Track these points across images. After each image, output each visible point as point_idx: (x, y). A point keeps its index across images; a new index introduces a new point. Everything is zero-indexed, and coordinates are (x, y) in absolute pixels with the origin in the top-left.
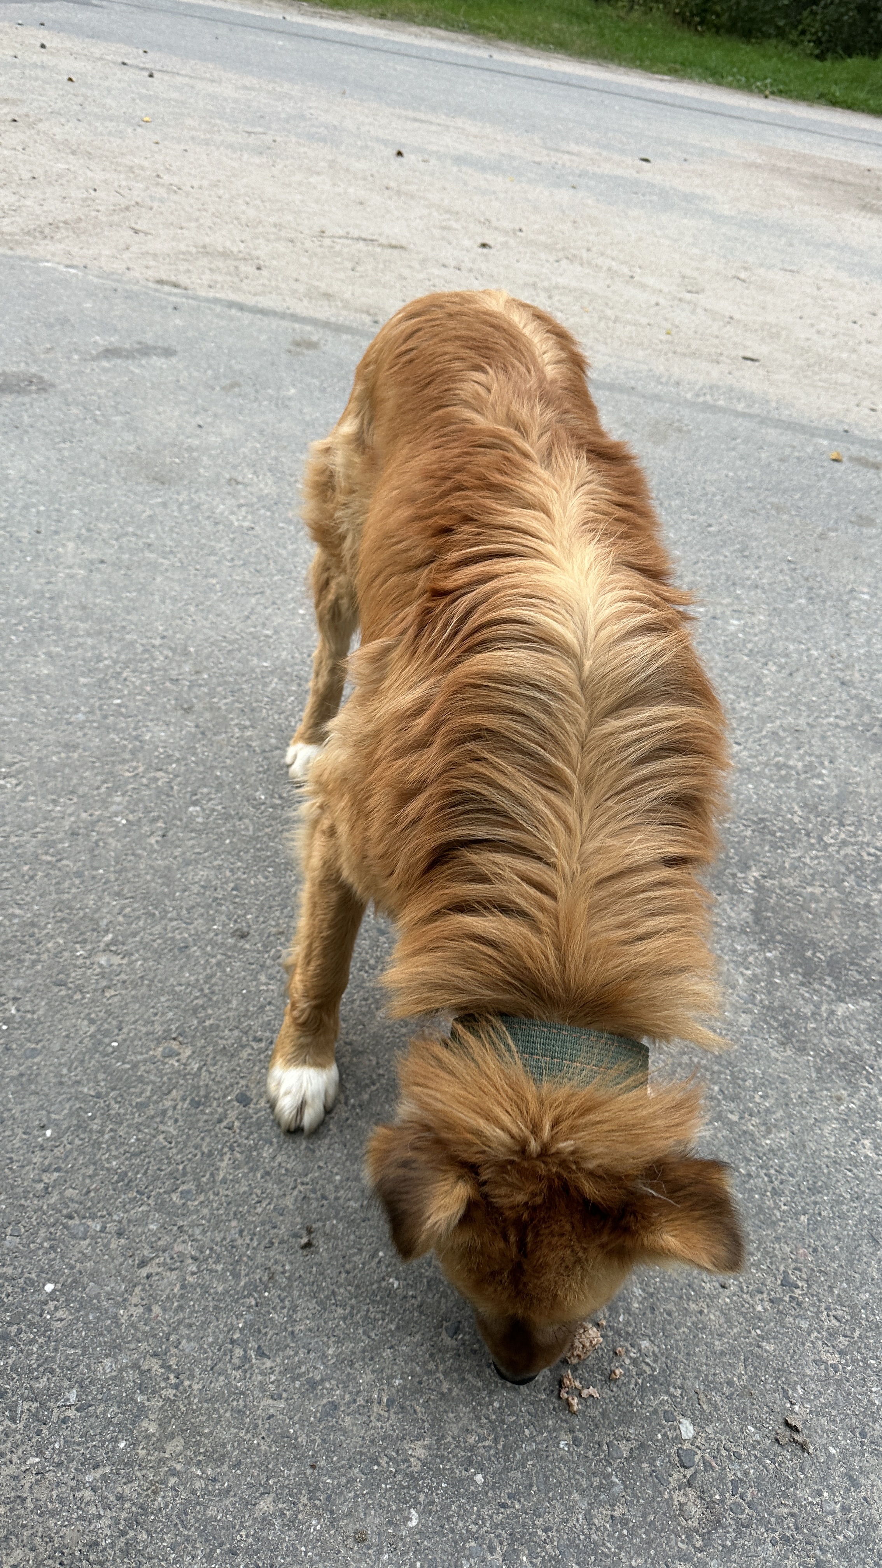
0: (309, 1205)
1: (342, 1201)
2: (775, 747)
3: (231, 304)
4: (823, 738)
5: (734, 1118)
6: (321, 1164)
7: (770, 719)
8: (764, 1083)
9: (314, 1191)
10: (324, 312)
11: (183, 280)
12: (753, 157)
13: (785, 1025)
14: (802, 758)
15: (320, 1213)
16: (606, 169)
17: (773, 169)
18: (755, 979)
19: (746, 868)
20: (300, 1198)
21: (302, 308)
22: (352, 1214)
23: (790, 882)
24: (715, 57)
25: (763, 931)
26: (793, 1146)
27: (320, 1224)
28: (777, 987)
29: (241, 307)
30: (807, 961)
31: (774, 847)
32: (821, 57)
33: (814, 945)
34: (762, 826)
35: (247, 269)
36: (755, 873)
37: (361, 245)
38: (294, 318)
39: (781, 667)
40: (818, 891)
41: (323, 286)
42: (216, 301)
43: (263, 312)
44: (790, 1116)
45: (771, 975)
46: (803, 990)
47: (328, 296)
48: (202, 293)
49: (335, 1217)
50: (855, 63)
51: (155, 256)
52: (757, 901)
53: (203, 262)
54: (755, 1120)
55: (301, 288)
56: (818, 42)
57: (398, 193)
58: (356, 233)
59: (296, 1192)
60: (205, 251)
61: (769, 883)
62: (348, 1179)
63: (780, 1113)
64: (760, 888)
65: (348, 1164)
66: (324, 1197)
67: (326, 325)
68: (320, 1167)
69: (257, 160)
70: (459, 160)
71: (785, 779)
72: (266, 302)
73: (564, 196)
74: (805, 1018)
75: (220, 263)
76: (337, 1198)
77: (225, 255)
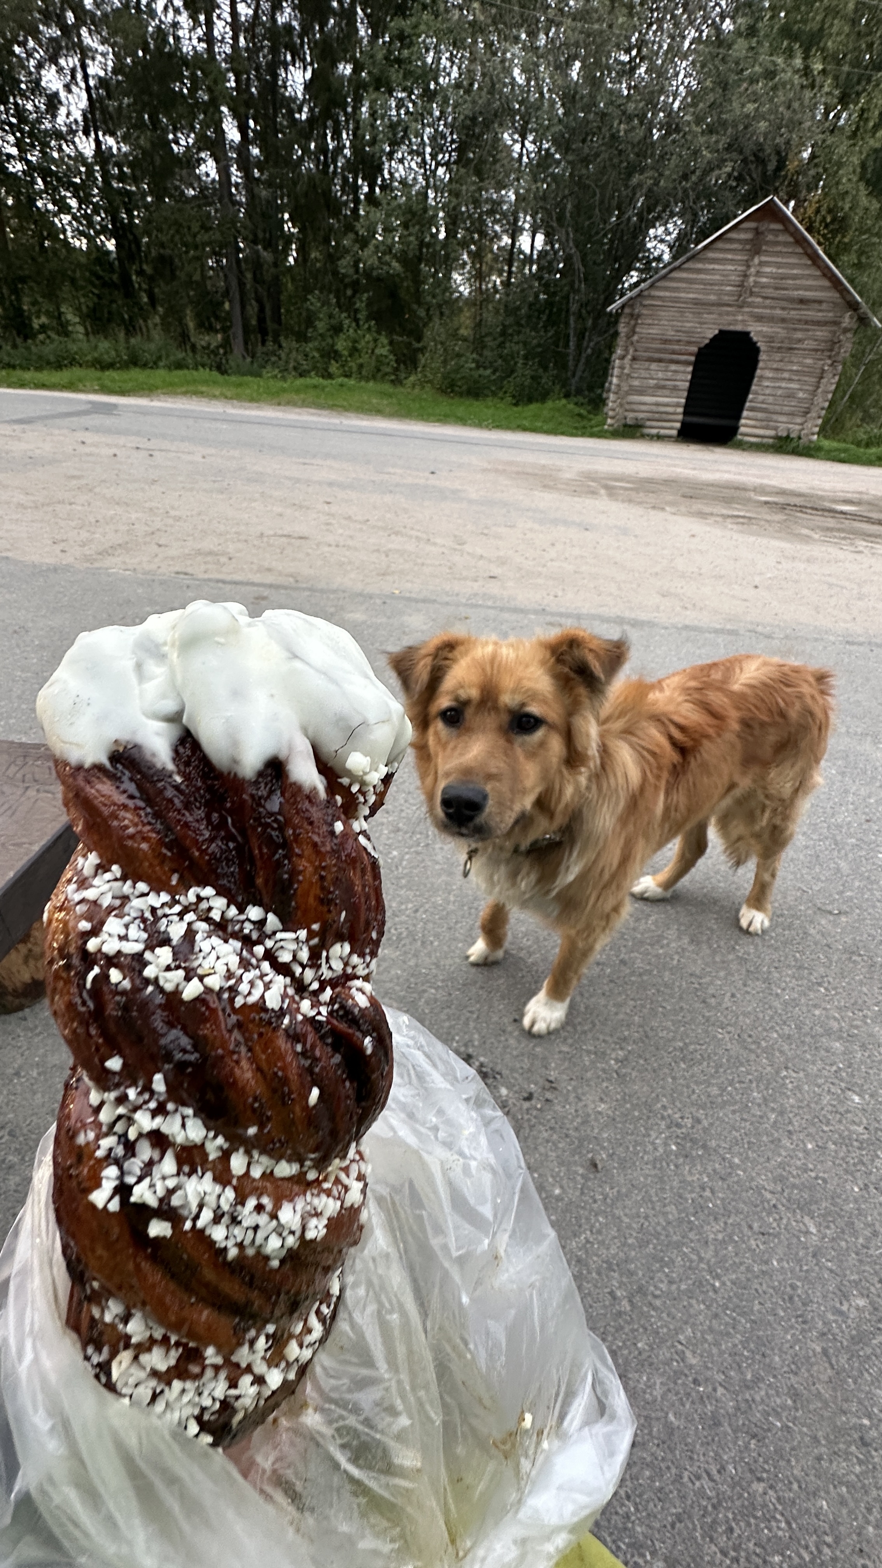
3: (218, 581)
10: (269, 579)
11: (189, 570)
12: (486, 465)
16: (409, 480)
17: (497, 471)
21: (257, 578)
24: (461, 411)
29: (224, 582)
32: (516, 405)
35: (223, 559)
37: (284, 539)
38: (253, 584)
41: (266, 564)
42: (210, 580)
43: (236, 583)
47: (269, 570)
48: (202, 576)
50: (534, 407)
51: (173, 558)
53: (199, 558)
55: (255, 567)
56: (514, 397)
57: (301, 507)
58: (280, 532)
60: (199, 552)
67: (271, 586)
69: (221, 496)
70: (331, 484)
72: (237, 577)
73: (388, 498)
75: (209, 559)
77: (211, 553)
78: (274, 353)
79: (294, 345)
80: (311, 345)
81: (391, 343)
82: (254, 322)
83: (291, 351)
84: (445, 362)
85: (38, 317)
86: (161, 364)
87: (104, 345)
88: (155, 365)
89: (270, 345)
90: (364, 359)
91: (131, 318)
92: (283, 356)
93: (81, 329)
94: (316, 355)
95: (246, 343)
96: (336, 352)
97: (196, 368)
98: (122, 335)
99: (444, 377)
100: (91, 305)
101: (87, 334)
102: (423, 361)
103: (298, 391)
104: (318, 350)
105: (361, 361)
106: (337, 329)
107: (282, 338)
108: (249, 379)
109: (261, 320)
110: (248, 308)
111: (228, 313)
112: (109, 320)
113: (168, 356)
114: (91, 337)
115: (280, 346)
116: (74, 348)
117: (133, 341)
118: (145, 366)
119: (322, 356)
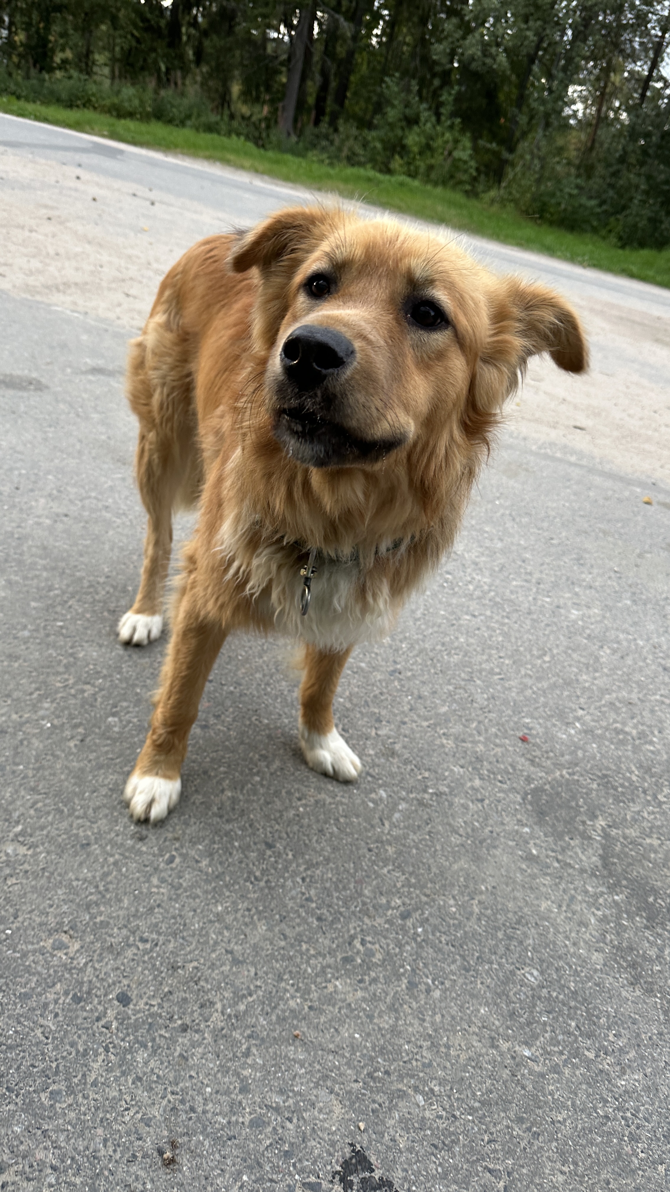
0: (177, 1116)
1: (209, 1115)
2: (613, 716)
4: (652, 711)
5: (591, 1055)
6: (193, 1073)
7: (608, 691)
8: (615, 1022)
9: (182, 1102)
13: (633, 965)
14: (635, 727)
15: (187, 1127)
18: (604, 920)
19: (594, 817)
20: (168, 1109)
22: (219, 1130)
23: (632, 833)
25: (611, 875)
26: (647, 1089)
27: (186, 1139)
28: (625, 929)
30: (649, 907)
31: (617, 800)
33: (654, 891)
34: (605, 781)
36: (601, 822)
39: (614, 651)
40: (656, 842)
44: (642, 1058)
45: (619, 917)
46: (647, 933)
49: (202, 1133)
52: (604, 847)
54: (610, 1059)
59: (165, 1102)
61: (614, 832)
62: (217, 1092)
63: (632, 1054)
64: (606, 836)
65: (219, 1075)
66: (192, 1109)
68: (191, 1077)
71: (623, 742)
74: (651, 960)
76: (204, 1112)
78: (326, 137)
79: (354, 131)
80: (374, 133)
81: (475, 149)
82: (311, 100)
83: (348, 137)
84: (539, 181)
85: (63, 50)
86: (189, 123)
87: (128, 91)
88: (182, 123)
89: (324, 127)
90: (437, 160)
91: (168, 69)
92: (337, 142)
93: (106, 71)
94: (379, 145)
95: (295, 121)
96: (404, 147)
97: (229, 134)
98: (152, 84)
99: (534, 200)
100: (126, 47)
101: (113, 78)
102: (511, 176)
103: (346, 180)
104: (382, 141)
105: (433, 161)
106: (412, 121)
107: (341, 121)
108: (289, 157)
109: (321, 99)
110: (309, 83)
111: (284, 85)
112: (142, 69)
113: (199, 116)
114: (117, 81)
115: (336, 130)
116: (92, 88)
117: (163, 93)
118: (170, 121)
119: (385, 149)
